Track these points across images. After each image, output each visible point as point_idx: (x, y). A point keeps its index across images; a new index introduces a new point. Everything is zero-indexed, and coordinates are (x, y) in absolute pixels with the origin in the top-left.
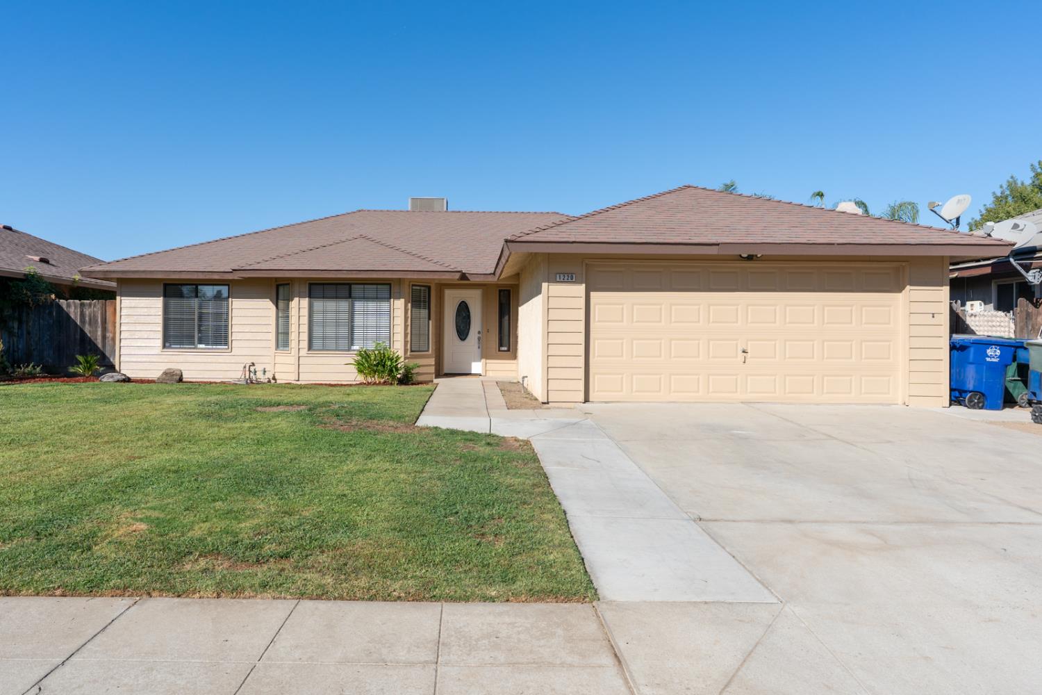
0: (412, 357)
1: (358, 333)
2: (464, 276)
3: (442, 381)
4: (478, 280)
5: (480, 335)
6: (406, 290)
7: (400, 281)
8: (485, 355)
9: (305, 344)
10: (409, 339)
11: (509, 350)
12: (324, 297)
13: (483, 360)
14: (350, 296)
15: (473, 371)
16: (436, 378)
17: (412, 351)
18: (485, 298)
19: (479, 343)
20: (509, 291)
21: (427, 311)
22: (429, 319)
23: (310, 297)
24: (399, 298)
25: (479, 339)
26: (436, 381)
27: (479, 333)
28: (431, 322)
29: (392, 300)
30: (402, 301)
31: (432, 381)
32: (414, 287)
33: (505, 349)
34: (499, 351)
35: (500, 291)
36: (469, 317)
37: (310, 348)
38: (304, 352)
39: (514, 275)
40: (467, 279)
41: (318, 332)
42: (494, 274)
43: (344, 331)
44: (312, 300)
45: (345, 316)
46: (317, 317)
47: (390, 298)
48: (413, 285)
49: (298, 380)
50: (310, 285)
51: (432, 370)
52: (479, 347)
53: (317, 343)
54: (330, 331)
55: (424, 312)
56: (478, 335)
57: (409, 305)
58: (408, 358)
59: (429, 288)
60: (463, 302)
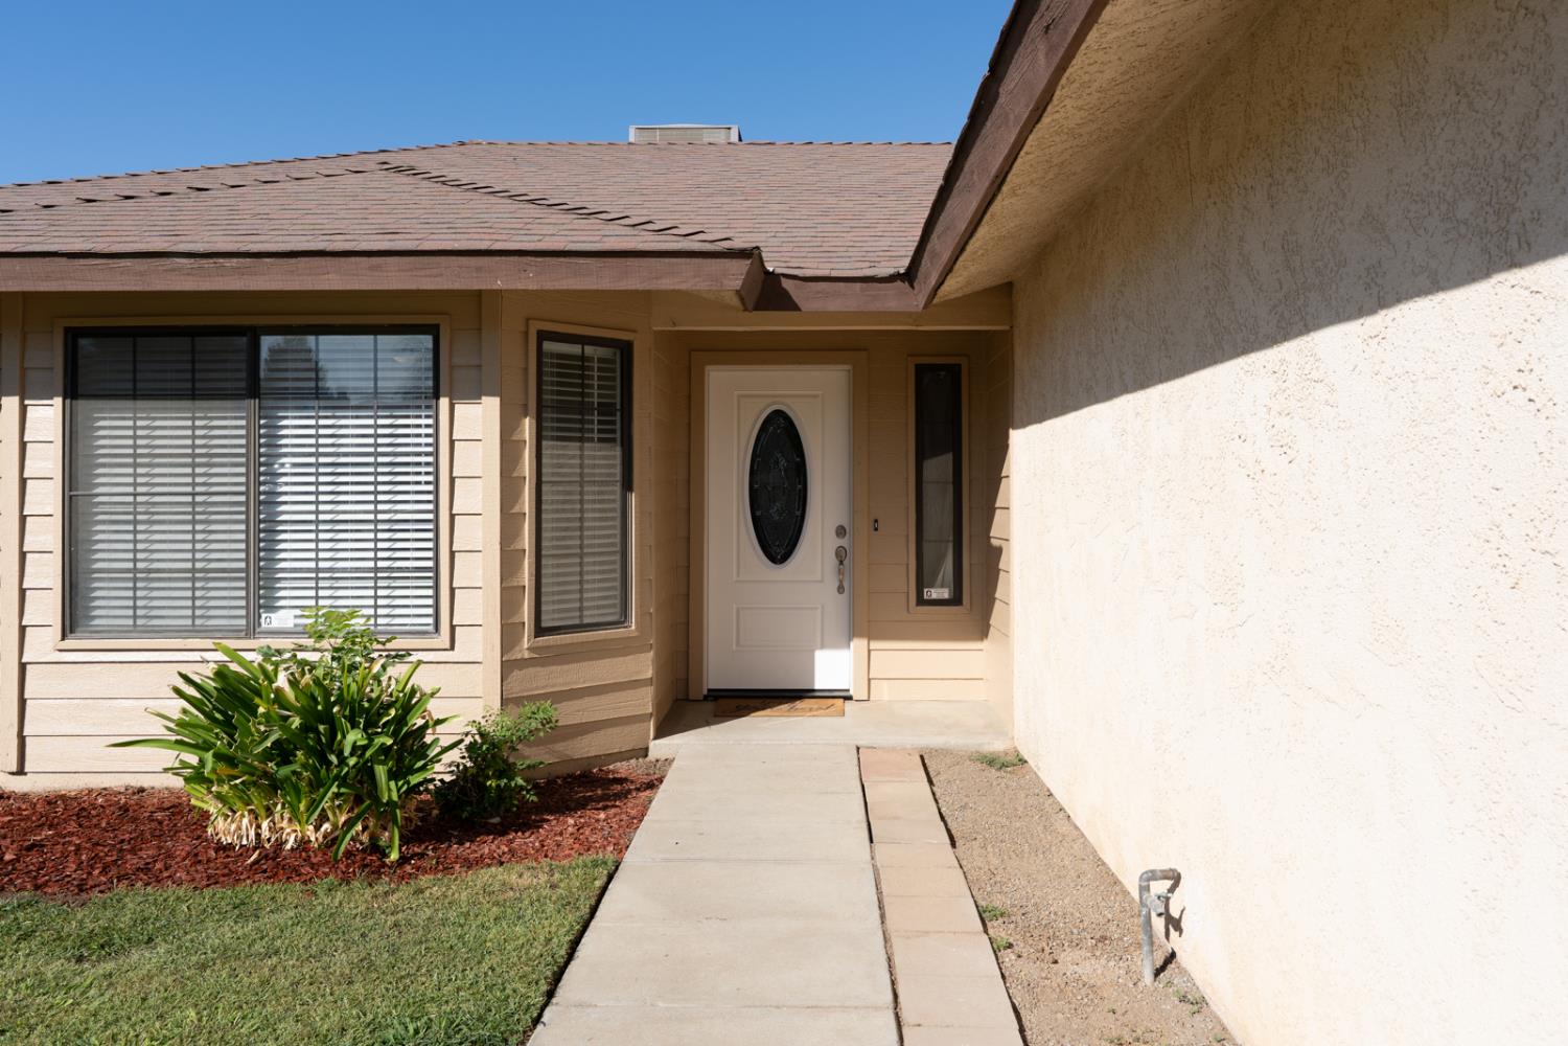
0: (543, 658)
1: (293, 551)
2: (769, 291)
3: (684, 749)
4: (833, 305)
5: (844, 542)
6: (513, 355)
7: (477, 303)
8: (865, 623)
9: (46, 608)
10: (526, 576)
11: (956, 600)
12: (137, 389)
13: (859, 644)
14: (252, 389)
15: (821, 683)
16: (659, 734)
17: (540, 630)
18: (863, 403)
19: (840, 572)
20: (954, 372)
21: (617, 452)
22: (627, 485)
23: (72, 391)
24: (475, 394)
25: (841, 555)
26: (660, 748)
27: (841, 531)
28: (633, 498)
29: (444, 402)
30: (491, 405)
31: (645, 752)
32: (548, 346)
33: (945, 594)
34: (921, 601)
35: (921, 370)
36: (799, 471)
37: (73, 619)
38: (44, 642)
39: (995, 288)
40: (785, 302)
41: (109, 549)
42: (909, 276)
43: (228, 544)
44: (82, 405)
45: (231, 478)
46: (110, 485)
47: (437, 398)
48: (543, 336)
49: (21, 771)
50: (73, 336)
51: (644, 701)
52: (841, 589)
53: (108, 601)
54: (169, 546)
55: (603, 459)
56: (834, 542)
57: (527, 426)
58: (522, 664)
59: (626, 350)
60: (778, 414)
